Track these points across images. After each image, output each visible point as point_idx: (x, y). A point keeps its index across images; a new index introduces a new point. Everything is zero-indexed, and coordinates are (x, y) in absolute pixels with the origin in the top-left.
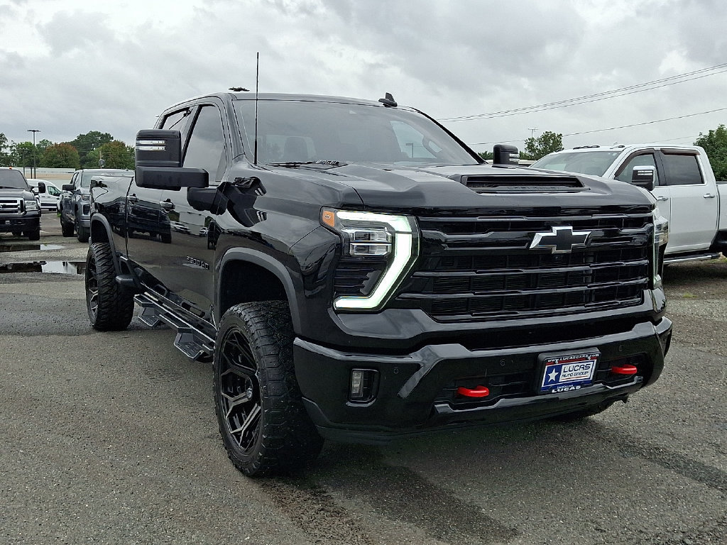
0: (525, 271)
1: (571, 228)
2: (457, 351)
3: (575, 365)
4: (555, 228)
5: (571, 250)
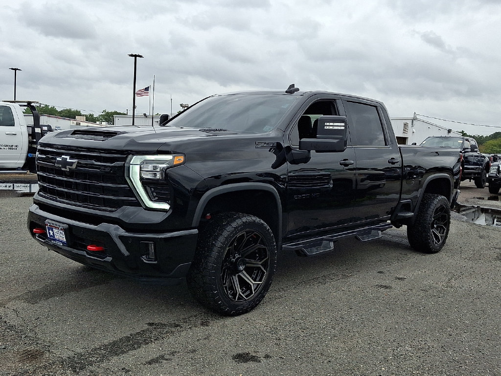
4: (63, 156)
5: (68, 170)
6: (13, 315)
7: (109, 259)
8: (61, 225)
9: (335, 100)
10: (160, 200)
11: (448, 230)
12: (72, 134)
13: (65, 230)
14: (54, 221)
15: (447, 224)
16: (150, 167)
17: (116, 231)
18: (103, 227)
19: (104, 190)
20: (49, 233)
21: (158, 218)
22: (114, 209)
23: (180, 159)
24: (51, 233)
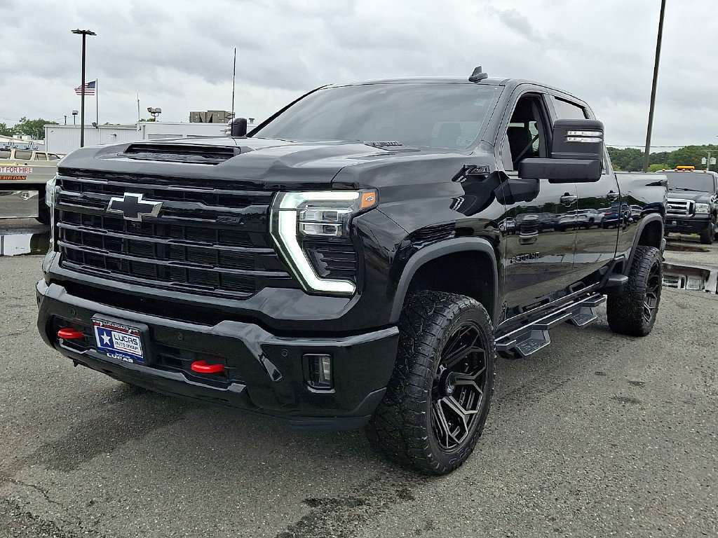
4: (126, 194)
5: (139, 219)
6: (38, 498)
7: (237, 388)
8: (133, 325)
9: (541, 94)
10: (335, 275)
11: (659, 299)
12: (127, 152)
13: (141, 335)
14: (116, 317)
15: (658, 291)
16: (315, 214)
17: (254, 336)
18: (225, 328)
19: (221, 259)
20: (101, 340)
21: (338, 310)
22: (246, 294)
23: (369, 198)
24: (106, 339)
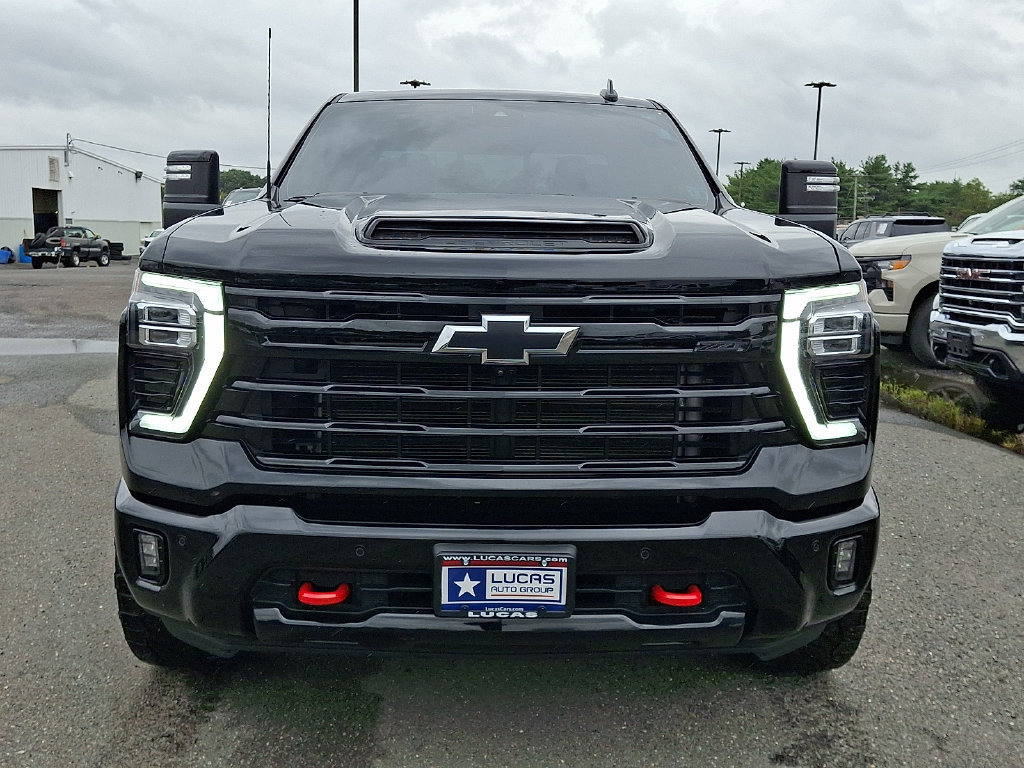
0: (427, 393)
1: (525, 318)
2: (283, 521)
3: (517, 572)
4: (488, 318)
5: (526, 360)
13: (569, 564)
20: (454, 590)
24: (467, 585)
